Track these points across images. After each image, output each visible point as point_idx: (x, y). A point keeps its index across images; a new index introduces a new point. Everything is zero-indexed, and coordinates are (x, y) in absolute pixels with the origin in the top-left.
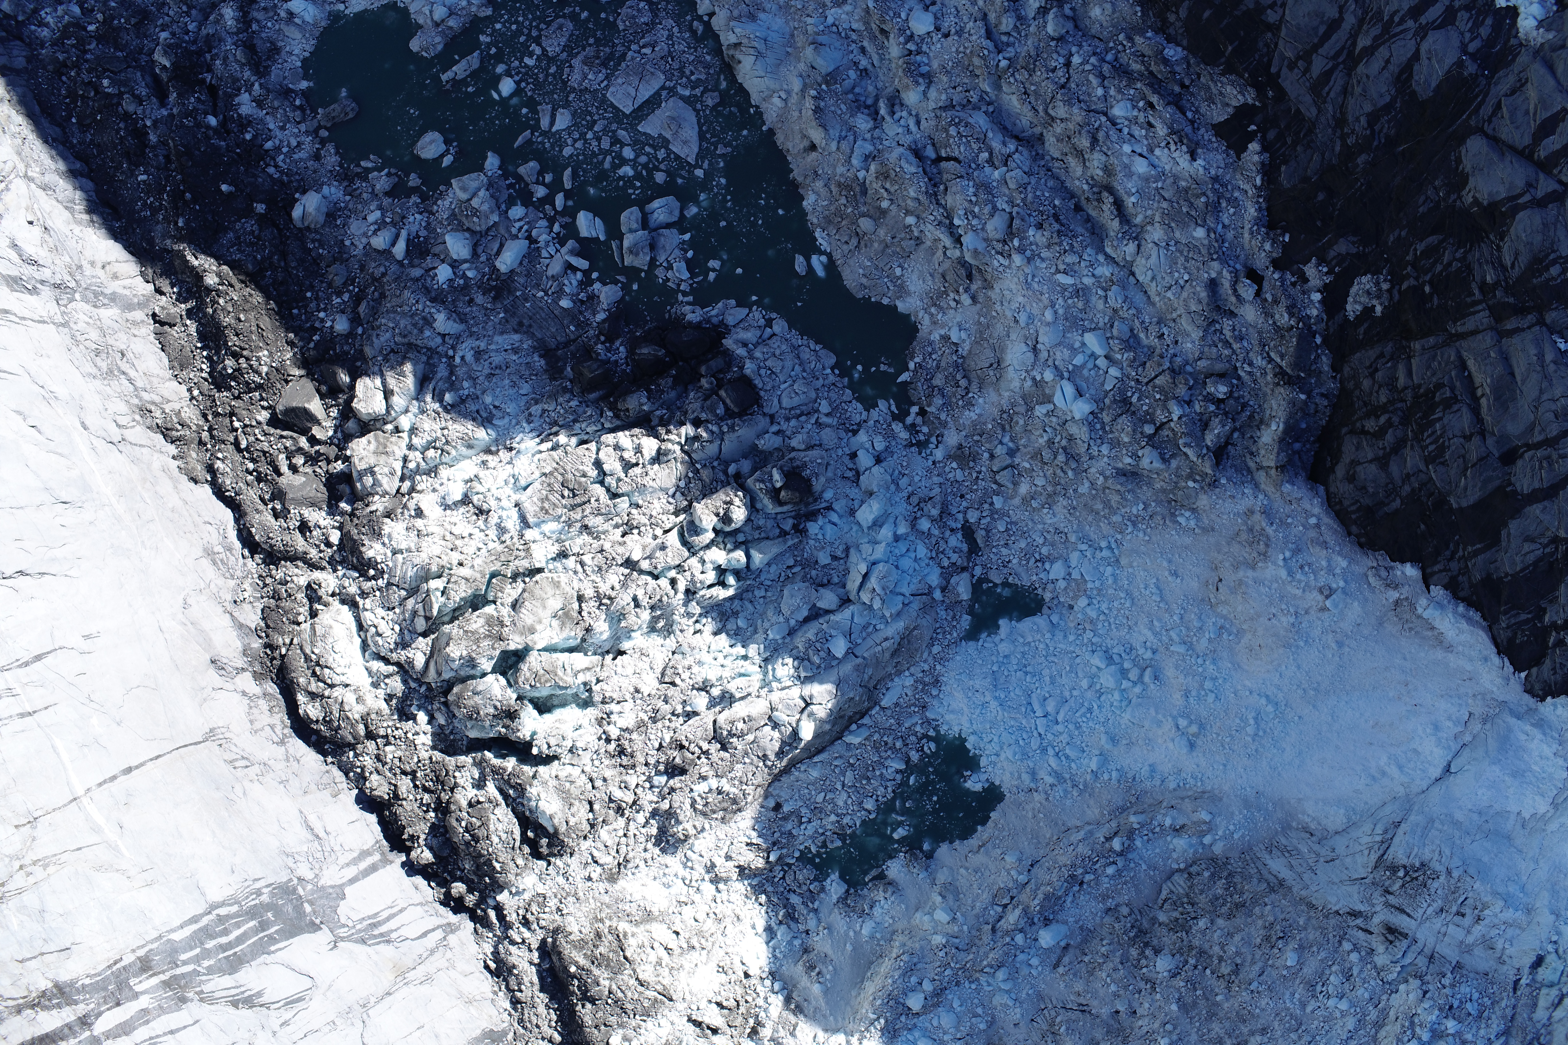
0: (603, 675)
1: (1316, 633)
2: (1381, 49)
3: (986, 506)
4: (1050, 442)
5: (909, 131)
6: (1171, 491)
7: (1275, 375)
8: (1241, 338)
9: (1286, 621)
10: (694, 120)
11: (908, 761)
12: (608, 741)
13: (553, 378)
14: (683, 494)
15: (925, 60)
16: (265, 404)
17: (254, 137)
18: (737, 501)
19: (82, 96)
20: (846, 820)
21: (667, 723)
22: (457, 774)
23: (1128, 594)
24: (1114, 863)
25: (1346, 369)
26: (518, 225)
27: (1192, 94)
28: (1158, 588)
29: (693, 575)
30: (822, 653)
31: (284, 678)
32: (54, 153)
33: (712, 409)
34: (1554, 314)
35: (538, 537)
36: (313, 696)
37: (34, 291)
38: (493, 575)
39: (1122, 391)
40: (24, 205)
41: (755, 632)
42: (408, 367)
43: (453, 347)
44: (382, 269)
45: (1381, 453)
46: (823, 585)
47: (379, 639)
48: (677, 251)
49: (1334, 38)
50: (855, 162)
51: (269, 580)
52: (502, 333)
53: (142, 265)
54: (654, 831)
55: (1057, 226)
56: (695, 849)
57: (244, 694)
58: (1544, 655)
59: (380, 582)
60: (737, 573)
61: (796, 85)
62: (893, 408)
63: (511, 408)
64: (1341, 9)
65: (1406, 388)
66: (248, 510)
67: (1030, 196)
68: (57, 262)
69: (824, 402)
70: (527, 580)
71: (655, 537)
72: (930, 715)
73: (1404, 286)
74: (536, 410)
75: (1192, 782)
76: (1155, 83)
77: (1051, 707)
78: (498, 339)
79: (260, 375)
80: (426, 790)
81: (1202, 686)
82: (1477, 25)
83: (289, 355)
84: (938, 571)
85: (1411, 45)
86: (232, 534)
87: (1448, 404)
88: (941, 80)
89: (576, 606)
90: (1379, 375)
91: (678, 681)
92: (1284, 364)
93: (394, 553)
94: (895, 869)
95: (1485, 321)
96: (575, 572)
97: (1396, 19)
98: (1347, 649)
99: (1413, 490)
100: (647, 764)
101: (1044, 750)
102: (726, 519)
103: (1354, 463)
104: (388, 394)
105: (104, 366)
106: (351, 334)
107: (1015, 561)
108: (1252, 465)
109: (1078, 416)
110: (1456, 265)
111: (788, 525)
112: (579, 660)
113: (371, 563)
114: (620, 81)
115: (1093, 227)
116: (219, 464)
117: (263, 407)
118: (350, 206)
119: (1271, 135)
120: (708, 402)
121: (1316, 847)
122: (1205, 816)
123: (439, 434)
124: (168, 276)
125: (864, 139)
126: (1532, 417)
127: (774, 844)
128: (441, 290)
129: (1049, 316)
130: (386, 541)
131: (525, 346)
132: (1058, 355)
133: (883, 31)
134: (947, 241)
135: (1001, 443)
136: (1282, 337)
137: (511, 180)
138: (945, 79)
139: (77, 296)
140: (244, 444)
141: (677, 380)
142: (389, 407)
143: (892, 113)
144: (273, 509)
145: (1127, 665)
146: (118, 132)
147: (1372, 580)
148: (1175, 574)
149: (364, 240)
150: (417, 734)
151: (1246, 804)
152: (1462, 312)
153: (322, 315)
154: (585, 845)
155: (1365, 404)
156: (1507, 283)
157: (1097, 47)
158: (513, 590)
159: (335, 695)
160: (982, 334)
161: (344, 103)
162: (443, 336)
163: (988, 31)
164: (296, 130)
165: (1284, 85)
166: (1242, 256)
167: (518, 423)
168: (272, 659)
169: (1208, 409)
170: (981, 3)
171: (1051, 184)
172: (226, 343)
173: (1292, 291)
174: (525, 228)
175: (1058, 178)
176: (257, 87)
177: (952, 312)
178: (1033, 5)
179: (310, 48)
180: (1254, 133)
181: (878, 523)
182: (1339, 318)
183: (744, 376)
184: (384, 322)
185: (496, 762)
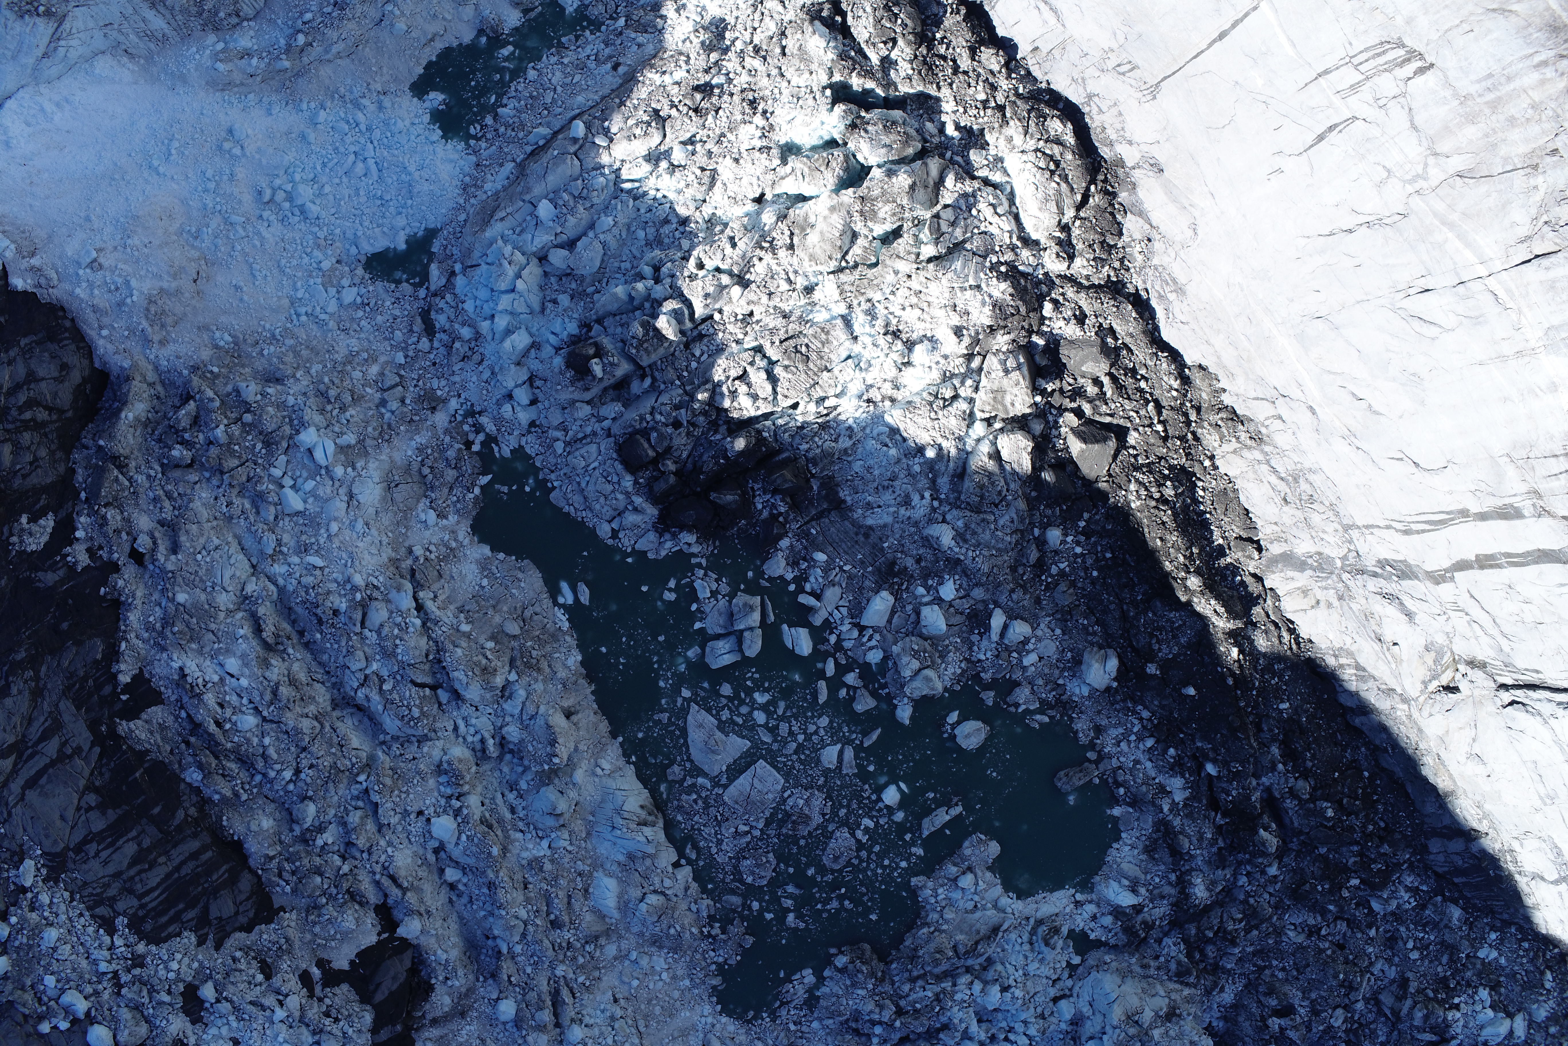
0: (771, 175)
1: (108, 230)
3: (411, 353)
4: (343, 409)
5: (465, 720)
7: (127, 465)
8: (156, 500)
9: (135, 241)
10: (692, 750)
11: (496, 117)
12: (765, 112)
13: (830, 479)
14: (694, 355)
15: (442, 788)
16: (1131, 451)
17: (1165, 751)
19: (1356, 799)
20: (554, 59)
21: (710, 134)
22: (910, 72)
23: (282, 272)
24: (304, 23)
25: (62, 469)
26: (873, 643)
27: (180, 735)
28: (254, 277)
29: (682, 272)
31: (1093, 164)
33: (661, 436)
35: (832, 306)
36: (1058, 142)
37: (1383, 563)
38: (876, 265)
39: (270, 453)
40: (1405, 665)
41: (628, 226)
43: (934, 510)
44: (1014, 596)
45: (32, 386)
46: (568, 275)
47: (993, 201)
48: (708, 610)
49: (33, 772)
50: (522, 693)
52: (885, 526)
53: (1278, 609)
54: (728, 35)
55: (319, 611)
56: (691, 23)
57: (1130, 143)
59: (994, 259)
60: (641, 278)
61: (579, 775)
62: (496, 449)
63: (871, 444)
64: (22, 798)
66: (1142, 337)
67: (343, 643)
68: (1363, 601)
70: (844, 264)
71: (720, 311)
72: (473, 158)
74: (845, 443)
75: (233, 99)
76: (213, 746)
77: (360, 168)
78: (889, 520)
79: (1137, 480)
80: (944, 58)
81: (218, 184)
84: (457, 291)
86: (1160, 314)
88: (427, 766)
89: (796, 240)
90: (29, 458)
91: (698, 172)
92: (116, 472)
93: (978, 287)
94: (513, 18)
96: (796, 272)
98: (83, 215)
99: (7, 351)
100: (732, 95)
101: (369, 129)
102: (647, 326)
103: (59, 380)
104: (996, 455)
105: (1304, 486)
106: (1044, 527)
107: (388, 303)
108: (159, 388)
109: (312, 430)
111: (595, 330)
112: (791, 187)
113: (1004, 278)
114: (771, 797)
115: (289, 615)
116: (1176, 384)
117: (1134, 448)
118: (1057, 672)
119: (108, 689)
120: (665, 444)
121: (121, 38)
122: (220, 66)
123: (940, 413)
124: (1248, 595)
125: (512, 716)
127: (621, 33)
128: (952, 574)
129: (334, 527)
130: (987, 299)
131: (860, 511)
132: (328, 490)
133: (490, 827)
134: (430, 605)
135: (393, 412)
136: (116, 499)
137: (883, 693)
138: (422, 766)
139: (1339, 563)
140: (1151, 406)
141: (699, 471)
142: (994, 444)
143: (483, 741)
144: (1116, 339)
145: (287, 205)
146: (1313, 757)
147: (54, 276)
148: (237, 288)
149: (1039, 633)
150: (955, 112)
151: (183, 79)
153: (1078, 550)
154: (790, 15)
155: (46, 435)
157: (271, 790)
158: (856, 252)
159: (1033, 142)
160: (405, 516)
161: (1068, 788)
162: (944, 521)
163: (376, 812)
164: (1122, 759)
165: (88, 734)
166: (147, 576)
167: (865, 428)
168: (1105, 181)
169: (192, 436)
170: (383, 843)
171: (325, 657)
172: (1175, 515)
173: (102, 541)
174: (865, 639)
175: (320, 663)
176: (1166, 808)
177: (434, 541)
178: (328, 837)
179: (1112, 852)
180: (123, 692)
181: (508, 332)
182: (62, 514)
183: (633, 473)
184: (1008, 538)
185: (870, 85)
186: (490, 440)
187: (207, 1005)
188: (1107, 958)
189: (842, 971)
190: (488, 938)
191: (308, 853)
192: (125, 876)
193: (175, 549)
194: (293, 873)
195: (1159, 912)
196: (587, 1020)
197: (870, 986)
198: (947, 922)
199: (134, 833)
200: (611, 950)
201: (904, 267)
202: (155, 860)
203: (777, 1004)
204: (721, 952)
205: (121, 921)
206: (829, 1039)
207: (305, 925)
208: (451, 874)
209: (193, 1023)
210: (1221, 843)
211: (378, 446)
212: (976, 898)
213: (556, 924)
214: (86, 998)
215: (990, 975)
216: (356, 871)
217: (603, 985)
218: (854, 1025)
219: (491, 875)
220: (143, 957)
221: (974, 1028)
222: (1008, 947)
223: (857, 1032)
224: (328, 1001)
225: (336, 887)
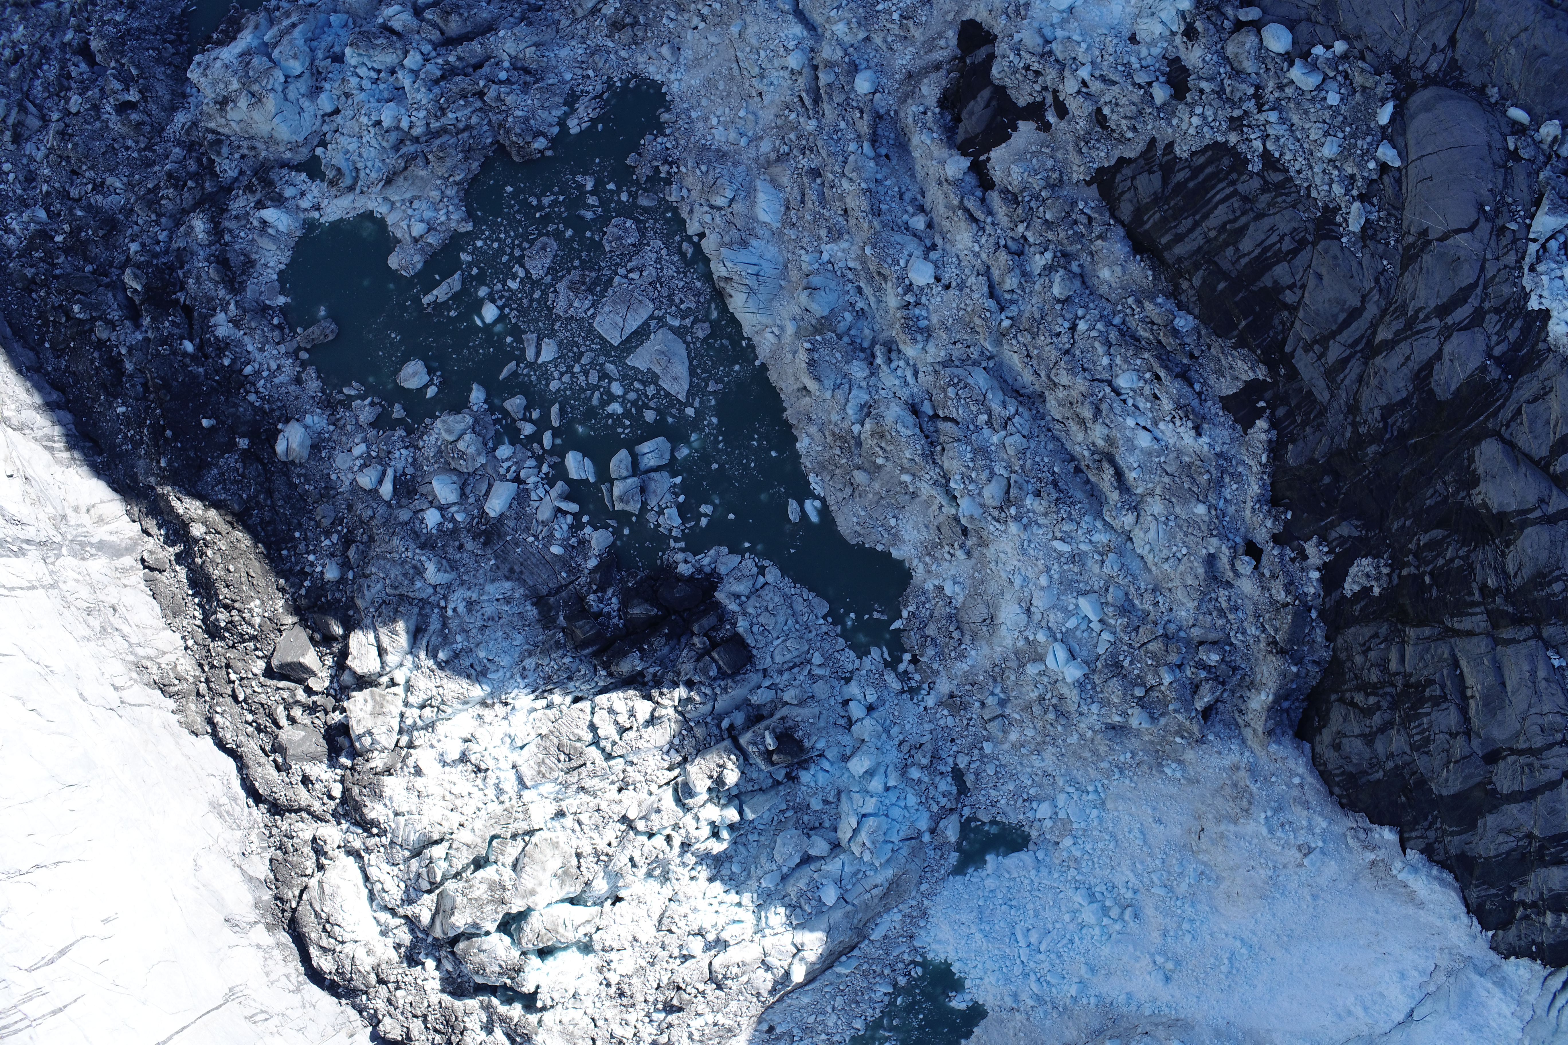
0: (602, 924)
1: (1293, 885)
2: (1402, 345)
3: (976, 752)
4: (1041, 699)
5: (906, 384)
6: (1159, 743)
7: (1268, 644)
8: (1236, 610)
9: (1264, 873)
10: (685, 354)
11: (895, 985)
12: (608, 986)
13: (545, 627)
14: (677, 751)
15: (924, 313)
16: (260, 654)
17: (233, 361)
18: (730, 765)
19: (54, 322)
20: (837, 1038)
21: (665, 965)
22: (466, 1018)
23: (1113, 836)
25: (1340, 641)
26: (505, 465)
27: (1201, 365)
28: (1141, 832)
29: (688, 832)
30: (813, 902)
31: (295, 928)
32: (29, 384)
33: (705, 672)
34: (1551, 629)
35: (536, 798)
36: (325, 950)
37: (21, 553)
38: (494, 837)
39: (1114, 656)
41: (749, 876)
42: (401, 626)
43: (445, 597)
44: (370, 513)
45: (1367, 730)
46: (813, 828)
47: (385, 894)
48: (669, 497)
49: (1354, 326)
50: (850, 412)
51: (275, 831)
52: (493, 581)
53: (128, 504)
55: (1055, 495)
57: (259, 946)
58: (1512, 923)
59: (383, 839)
60: (731, 827)
61: (790, 328)
62: (886, 655)
63: (505, 661)
64: (1364, 298)
65: (1397, 674)
66: (250, 763)
67: (1029, 462)
68: (42, 516)
69: (817, 654)
70: (527, 838)
71: (651, 794)
72: (917, 944)
73: (1405, 572)
74: (530, 663)
75: (1167, 1011)
76: (1163, 355)
77: (1034, 938)
78: (490, 588)
79: (253, 626)
80: (437, 1032)
81: (1180, 927)
82: (1506, 327)
83: (280, 603)
84: (927, 815)
85: (1434, 345)
86: (236, 783)
87: (1437, 701)
88: (940, 337)
89: (574, 862)
90: (1372, 655)
91: (674, 929)
92: (1279, 639)
93: (397, 814)
95: (1483, 624)
96: (573, 831)
97: (1421, 316)
98: (1321, 902)
99: (1396, 766)
100: (646, 1003)
101: (1026, 975)
102: (719, 781)
104: (382, 652)
105: (96, 624)
106: (342, 580)
107: (1003, 802)
108: (1240, 722)
109: (1069, 680)
110: (1458, 562)
111: (780, 775)
112: (580, 913)
113: (374, 823)
114: (607, 309)
115: (1092, 489)
116: (218, 718)
117: (257, 658)
118: (335, 437)
119: (1281, 412)
120: (701, 664)
124: (154, 516)
125: (859, 388)
126: (1518, 726)
128: (430, 535)
129: (1043, 581)
130: (388, 803)
131: (517, 595)
132: (1052, 618)
133: (879, 273)
134: (943, 500)
135: (992, 694)
136: (1277, 611)
137: (498, 415)
138: (945, 336)
139: (64, 551)
140: (241, 697)
141: (669, 637)
142: (383, 663)
143: (889, 362)
144: (275, 761)
145: (1108, 903)
146: (92, 363)
147: (1350, 841)
148: (1159, 821)
149: (350, 476)
150: (425, 979)
151: (1217, 1033)
152: (1461, 609)
153: (311, 558)
155: (1356, 677)
156: (1508, 590)
157: (1104, 309)
158: (513, 850)
159: (345, 951)
160: (976, 589)
161: (324, 324)
162: (435, 587)
163: (991, 287)
164: (275, 352)
165: (1298, 366)
166: (1243, 530)
167: (512, 677)
168: (283, 911)
169: (1197, 675)
170: (984, 256)
171: (1050, 446)
172: (217, 595)
173: (1291, 568)
174: (513, 468)
175: (1058, 440)
176: (232, 306)
177: (946, 564)
178: (1039, 261)
179: (285, 260)
180: (1263, 409)
181: (870, 773)
182: (1336, 595)
183: (737, 634)
184: (374, 570)
185: (503, 1009)
186: (892, 664)
187: (1162, 79)
188: (288, 155)
189: (539, 134)
190: (887, 156)
191: (1061, 244)
192: (1252, 215)
193: (1211, 560)
194: (1075, 222)
195: (239, 203)
196: (786, 74)
197: (510, 119)
198: (438, 187)
199: (1243, 261)
200: (765, 147)
201: (464, 836)
202: (1220, 233)
203: (605, 96)
204: (659, 147)
205: (1256, 166)
206: (554, 62)
207: (1062, 169)
208: (919, 222)
209: (1178, 59)
210: (180, 273)
211: (1005, 660)
212: (410, 212)
213: (815, 173)
214: (1292, 82)
215: (393, 137)
216: (1012, 225)
217: (773, 110)
218: (528, 78)
219: (875, 223)
220: (1230, 129)
221: (407, 83)
222: (378, 164)
223: (527, 71)
224: (1037, 87)
225: (1031, 208)
